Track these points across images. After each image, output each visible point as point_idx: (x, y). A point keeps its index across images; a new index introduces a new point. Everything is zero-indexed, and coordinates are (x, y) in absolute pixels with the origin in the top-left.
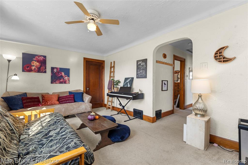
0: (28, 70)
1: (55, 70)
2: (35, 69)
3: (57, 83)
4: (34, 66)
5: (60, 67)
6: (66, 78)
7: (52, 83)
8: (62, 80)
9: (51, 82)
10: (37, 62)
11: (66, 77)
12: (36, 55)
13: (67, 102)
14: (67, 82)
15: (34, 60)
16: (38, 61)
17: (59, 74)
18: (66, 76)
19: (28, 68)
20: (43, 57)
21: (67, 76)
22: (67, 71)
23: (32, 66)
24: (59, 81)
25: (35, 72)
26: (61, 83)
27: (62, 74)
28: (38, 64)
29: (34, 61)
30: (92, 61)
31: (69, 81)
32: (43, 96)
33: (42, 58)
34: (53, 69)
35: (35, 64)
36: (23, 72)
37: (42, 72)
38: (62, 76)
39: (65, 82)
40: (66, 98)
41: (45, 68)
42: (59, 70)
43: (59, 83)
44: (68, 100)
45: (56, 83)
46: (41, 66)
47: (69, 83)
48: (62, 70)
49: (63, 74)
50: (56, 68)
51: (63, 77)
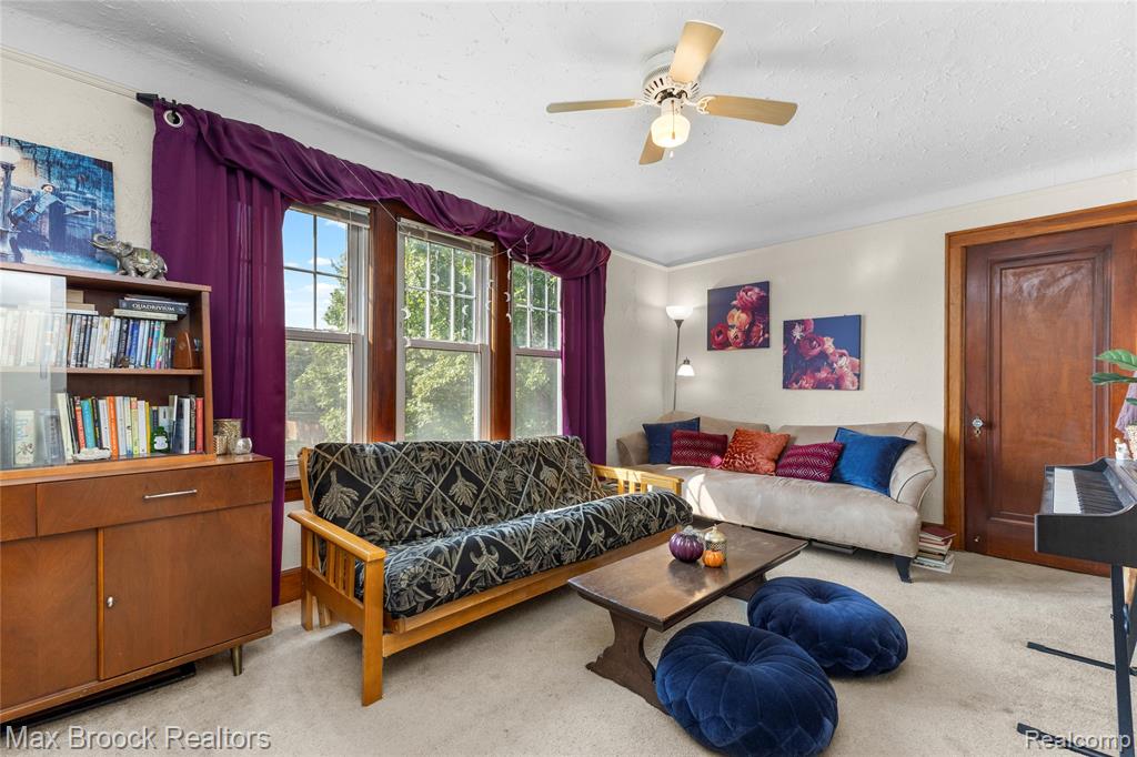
0: (720, 344)
1: (797, 333)
2: (736, 337)
3: (805, 388)
4: (733, 327)
5: (815, 317)
6: (844, 361)
7: (786, 386)
8: (823, 375)
9: (784, 383)
10: (743, 312)
11: (844, 358)
12: (739, 288)
13: (800, 472)
14: (848, 383)
15: (734, 306)
16: (744, 309)
17: (814, 348)
18: (842, 355)
19: (721, 337)
20: (757, 290)
21: (844, 351)
22: (849, 331)
23: (728, 327)
24: (814, 377)
25: (738, 347)
26: (821, 385)
27: (824, 344)
28: (744, 316)
29: (734, 311)
30: (1019, 234)
31: (858, 376)
32: (738, 433)
33: (753, 295)
34: (789, 326)
35: (738, 318)
36: (709, 352)
37: (753, 347)
38: (823, 355)
39: (838, 384)
40: (803, 455)
41: (764, 329)
42: (811, 331)
43: (813, 388)
44: (805, 465)
45: (800, 388)
46: (752, 324)
47: (858, 389)
48: (824, 326)
49: (829, 344)
50: (801, 322)
51: (832, 358)
